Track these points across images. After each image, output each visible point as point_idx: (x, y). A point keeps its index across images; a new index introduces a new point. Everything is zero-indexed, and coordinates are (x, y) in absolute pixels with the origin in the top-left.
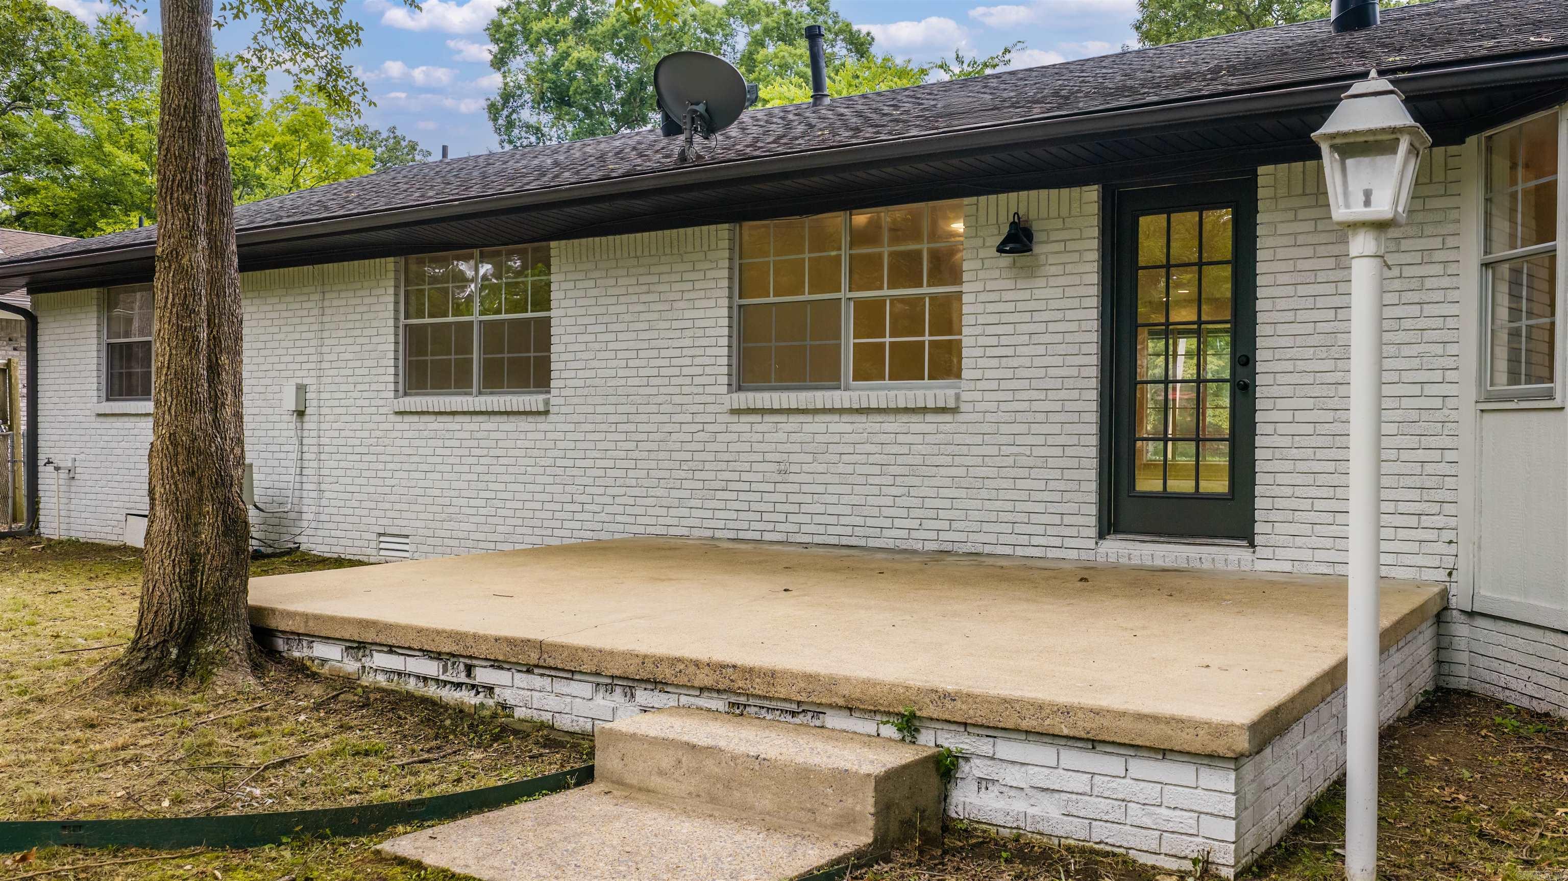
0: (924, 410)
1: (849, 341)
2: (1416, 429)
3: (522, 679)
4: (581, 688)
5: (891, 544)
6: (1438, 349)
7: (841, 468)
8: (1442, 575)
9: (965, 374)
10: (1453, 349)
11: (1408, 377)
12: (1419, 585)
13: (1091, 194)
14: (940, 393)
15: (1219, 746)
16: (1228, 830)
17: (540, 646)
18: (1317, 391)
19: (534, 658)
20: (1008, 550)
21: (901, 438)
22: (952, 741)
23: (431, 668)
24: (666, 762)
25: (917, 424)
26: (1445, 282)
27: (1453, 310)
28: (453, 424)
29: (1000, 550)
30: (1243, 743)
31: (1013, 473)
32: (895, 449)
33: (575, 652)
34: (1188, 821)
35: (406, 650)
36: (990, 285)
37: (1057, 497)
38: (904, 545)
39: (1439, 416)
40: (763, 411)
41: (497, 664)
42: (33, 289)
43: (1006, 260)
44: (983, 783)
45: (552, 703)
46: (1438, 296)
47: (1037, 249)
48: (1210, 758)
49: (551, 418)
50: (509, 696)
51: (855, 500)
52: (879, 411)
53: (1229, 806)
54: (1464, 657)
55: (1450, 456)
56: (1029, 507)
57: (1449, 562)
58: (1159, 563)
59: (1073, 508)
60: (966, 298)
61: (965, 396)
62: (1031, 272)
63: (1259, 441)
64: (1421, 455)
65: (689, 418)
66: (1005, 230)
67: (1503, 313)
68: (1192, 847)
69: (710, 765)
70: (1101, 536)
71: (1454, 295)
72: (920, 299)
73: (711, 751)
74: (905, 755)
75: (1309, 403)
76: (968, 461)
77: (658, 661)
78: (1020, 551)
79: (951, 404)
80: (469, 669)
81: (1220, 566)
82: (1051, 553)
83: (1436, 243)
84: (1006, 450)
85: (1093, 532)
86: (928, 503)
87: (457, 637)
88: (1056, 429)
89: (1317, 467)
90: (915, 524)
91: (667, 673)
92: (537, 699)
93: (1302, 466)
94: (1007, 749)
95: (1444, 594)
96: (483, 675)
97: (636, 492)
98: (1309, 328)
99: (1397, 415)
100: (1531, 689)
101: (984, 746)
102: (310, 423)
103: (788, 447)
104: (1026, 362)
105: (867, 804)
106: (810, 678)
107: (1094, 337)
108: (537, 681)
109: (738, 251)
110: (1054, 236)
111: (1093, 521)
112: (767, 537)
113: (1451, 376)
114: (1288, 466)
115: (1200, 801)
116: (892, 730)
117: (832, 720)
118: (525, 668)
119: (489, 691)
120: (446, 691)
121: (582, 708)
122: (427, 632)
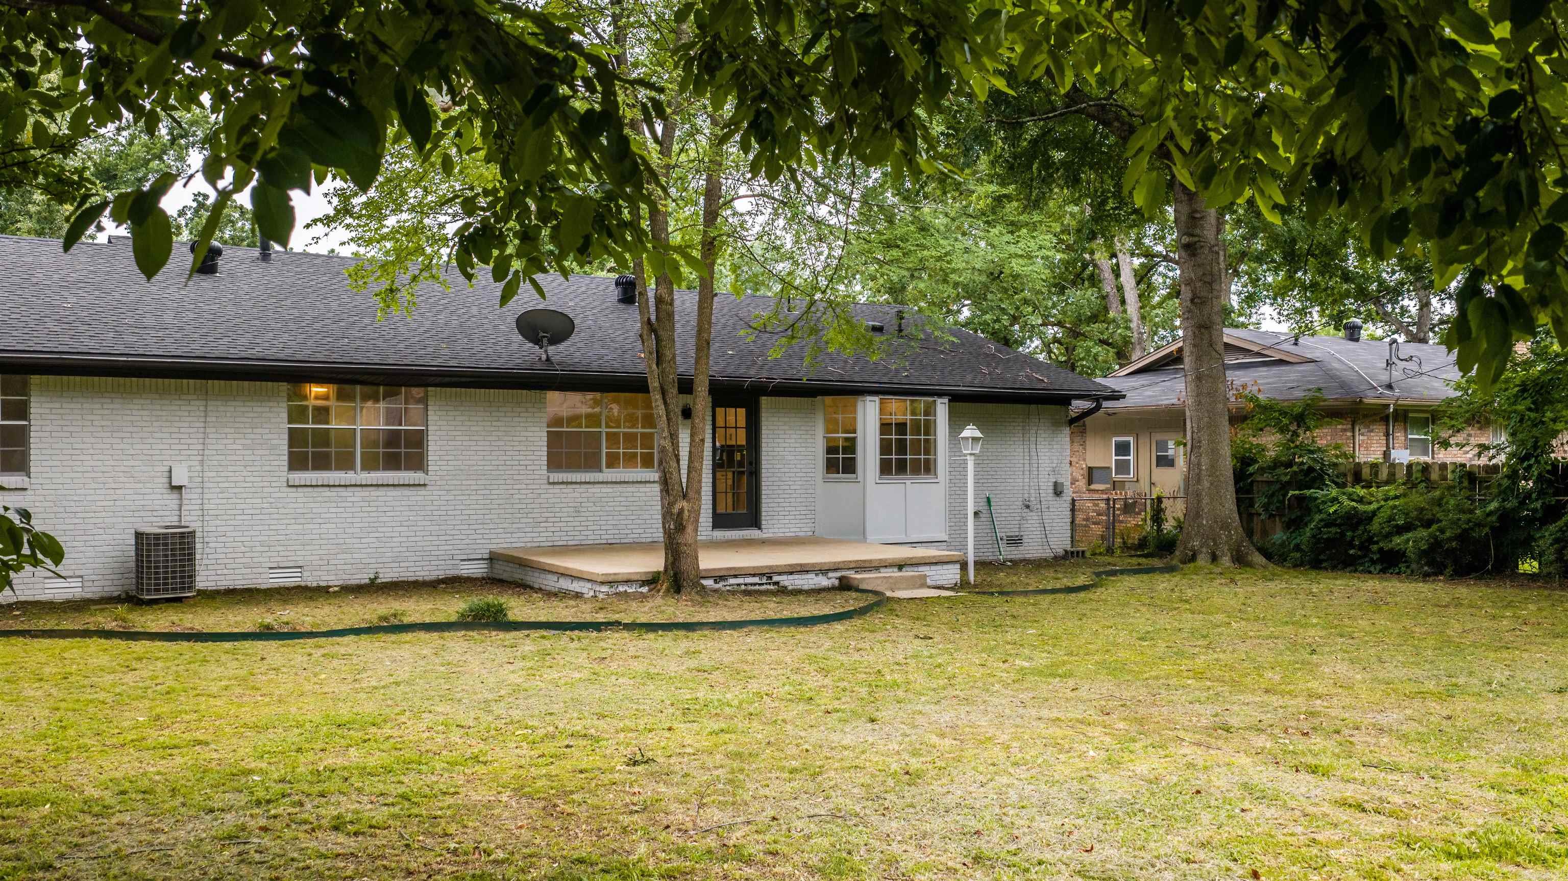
0: (646, 482)
1: (604, 451)
2: (804, 487)
3: (790, 577)
4: (812, 576)
6: (810, 462)
7: (608, 509)
10: (814, 462)
11: (803, 470)
17: (801, 565)
18: (779, 475)
19: (799, 569)
23: (756, 580)
24: (879, 582)
25: (642, 488)
26: (812, 441)
27: (813, 449)
28: (346, 492)
33: (813, 565)
35: (746, 575)
39: (810, 483)
40: (567, 483)
41: (780, 574)
45: (801, 582)
46: (810, 445)
49: (429, 488)
50: (786, 583)
51: (614, 522)
55: (813, 495)
57: (813, 529)
63: (763, 492)
65: (524, 487)
70: (715, 528)
71: (814, 445)
72: (636, 434)
73: (890, 577)
75: (777, 479)
77: (839, 563)
80: (771, 578)
86: (648, 522)
87: (771, 567)
89: (779, 501)
90: (642, 531)
91: (843, 566)
92: (797, 582)
93: (775, 500)
96: (776, 578)
98: (777, 453)
99: (801, 483)
102: (191, 494)
103: (581, 500)
106: (880, 560)
108: (795, 576)
113: (814, 470)
114: (771, 500)
115: (951, 571)
116: (896, 570)
117: (882, 570)
118: (791, 573)
119: (777, 583)
120: (757, 587)
121: (811, 582)
122: (758, 568)
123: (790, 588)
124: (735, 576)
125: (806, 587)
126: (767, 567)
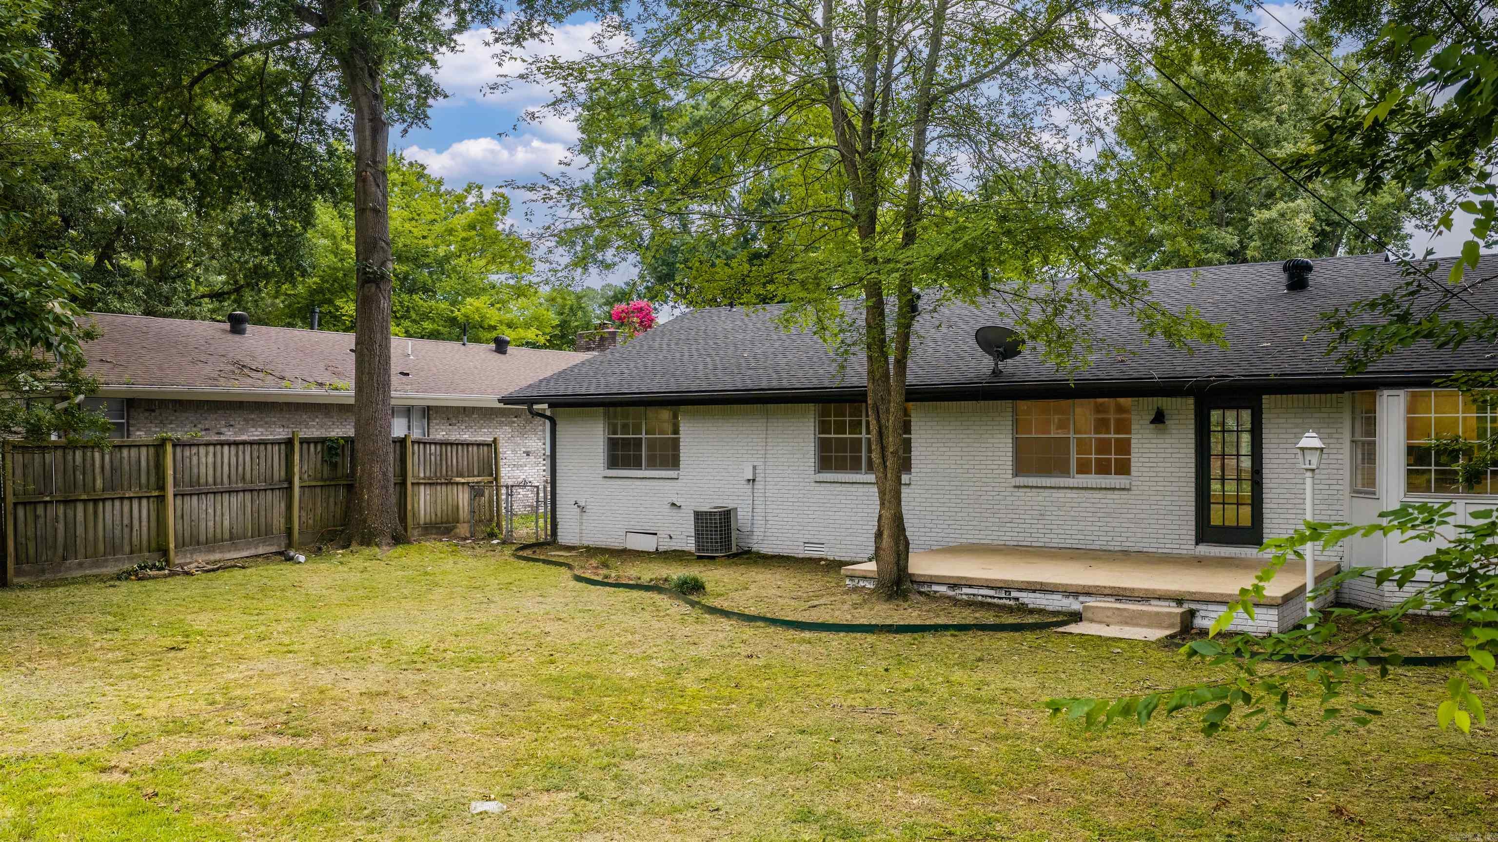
0: (1114, 489)
1: (1074, 457)
2: (1326, 502)
3: (1031, 595)
4: (1057, 597)
5: (1098, 548)
6: (1335, 471)
7: (1073, 514)
8: (1338, 559)
9: (1133, 473)
10: (1341, 472)
11: (1323, 482)
12: (1329, 563)
13: (1191, 401)
14: (1123, 481)
15: (1273, 603)
16: (1276, 625)
17: (1041, 583)
18: (1287, 486)
19: (1038, 587)
20: (1154, 550)
21: (1103, 501)
22: (1194, 606)
23: (990, 592)
24: (1109, 613)
25: (1110, 495)
26: (1338, 446)
27: (1340, 457)
28: (853, 488)
29: (1150, 550)
30: (1280, 601)
31: (1156, 517)
32: (1099, 506)
33: (1055, 585)
34: (1264, 623)
35: (981, 587)
36: (1145, 436)
37: (1177, 527)
38: (1104, 548)
39: (1336, 497)
41: (1020, 590)
42: (551, 406)
43: (1152, 426)
44: (1203, 617)
45: (1045, 602)
46: (1335, 451)
47: (1167, 422)
48: (1270, 606)
49: (912, 487)
50: (1026, 601)
51: (1080, 528)
52: (1092, 489)
53: (1276, 618)
54: (1346, 591)
55: (1340, 513)
56: (1164, 531)
57: (1341, 554)
58: (1223, 555)
59: (1185, 532)
60: (1133, 441)
61: (1133, 483)
62: (1164, 431)
63: (1264, 506)
64: (1329, 512)
65: (991, 489)
66: (1154, 413)
67: (1359, 461)
68: (1266, 630)
69: (1126, 614)
70: (1197, 544)
71: (1341, 451)
72: (1110, 439)
73: (1125, 609)
74: (1180, 610)
75: (1285, 491)
76: (1134, 511)
77: (1090, 587)
78: (1160, 551)
79: (1128, 487)
80: (1008, 593)
81: (1249, 556)
82: (1175, 551)
83: (1334, 431)
84: (1153, 507)
85: (1194, 542)
86: (1116, 529)
87: (1005, 581)
88: (1176, 498)
89: (1288, 516)
90: (1110, 539)
91: (1094, 591)
92: (1038, 601)
93: (1282, 516)
94: (1211, 607)
95: (1339, 566)
96: (1014, 594)
97: (962, 523)
98: (1284, 461)
99: (1320, 497)
100: (1370, 601)
101: (1204, 607)
102: (759, 485)
103: (1045, 504)
104: (1162, 469)
105: (1179, 620)
106: (1146, 590)
107: (1193, 460)
108: (1037, 595)
109: (1015, 412)
110: (1174, 417)
111: (1194, 538)
112: (1034, 544)
113: (1340, 482)
114: (1277, 516)
115: (1268, 617)
116: (1174, 604)
117: (1153, 602)
118: (1034, 591)
119: (1017, 599)
120: (996, 601)
121: (1056, 603)
122: (991, 580)
123: (1030, 606)
124: (970, 586)
125: (1051, 608)
126: (1001, 581)
